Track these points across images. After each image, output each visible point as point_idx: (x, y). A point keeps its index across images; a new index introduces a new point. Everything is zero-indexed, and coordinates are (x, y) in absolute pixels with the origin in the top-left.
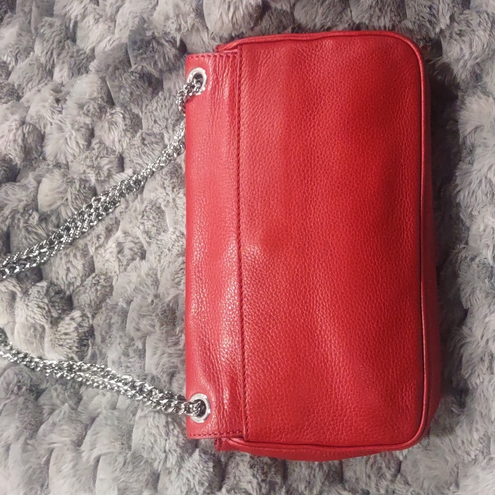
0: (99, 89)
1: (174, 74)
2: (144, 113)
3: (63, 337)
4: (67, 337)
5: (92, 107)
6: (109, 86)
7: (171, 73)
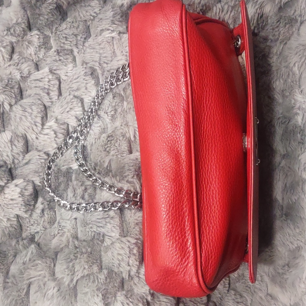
0: (23, 16)
1: (78, 6)
2: (53, 34)
3: (11, 202)
4: (15, 202)
5: (18, 30)
6: (29, 15)
7: (75, 6)
